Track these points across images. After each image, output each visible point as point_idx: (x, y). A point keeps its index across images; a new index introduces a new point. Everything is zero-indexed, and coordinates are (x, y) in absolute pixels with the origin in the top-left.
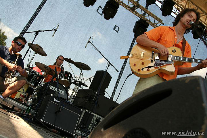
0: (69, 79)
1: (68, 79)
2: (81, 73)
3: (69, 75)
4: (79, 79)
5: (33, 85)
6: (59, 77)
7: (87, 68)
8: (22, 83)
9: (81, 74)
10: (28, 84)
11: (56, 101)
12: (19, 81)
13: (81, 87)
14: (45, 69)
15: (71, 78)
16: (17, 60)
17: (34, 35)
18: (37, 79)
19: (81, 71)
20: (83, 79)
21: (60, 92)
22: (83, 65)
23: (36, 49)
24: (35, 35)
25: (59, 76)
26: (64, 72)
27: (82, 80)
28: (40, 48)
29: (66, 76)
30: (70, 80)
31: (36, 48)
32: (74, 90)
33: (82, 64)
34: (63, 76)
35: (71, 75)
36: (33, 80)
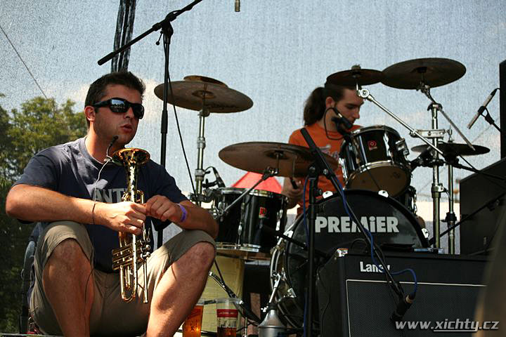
0: (389, 154)
1: (389, 158)
2: (430, 107)
3: (386, 139)
4: (432, 135)
5: (255, 248)
6: (347, 164)
7: (448, 71)
8: (198, 262)
9: (434, 107)
10: (237, 257)
11: (372, 268)
12: (184, 258)
13: (460, 167)
14: (273, 162)
15: (400, 145)
16: (132, 178)
17: (158, 43)
18: (261, 216)
19: (430, 97)
20: (453, 128)
21: (380, 225)
22: (425, 68)
23: (198, 99)
24: (162, 42)
25: (342, 162)
26: (358, 135)
27: (450, 132)
28: (210, 87)
29: (373, 147)
30: (399, 156)
31: (195, 94)
32: (434, 191)
33: (419, 66)
34: (360, 157)
35: (394, 135)
36: (245, 229)
